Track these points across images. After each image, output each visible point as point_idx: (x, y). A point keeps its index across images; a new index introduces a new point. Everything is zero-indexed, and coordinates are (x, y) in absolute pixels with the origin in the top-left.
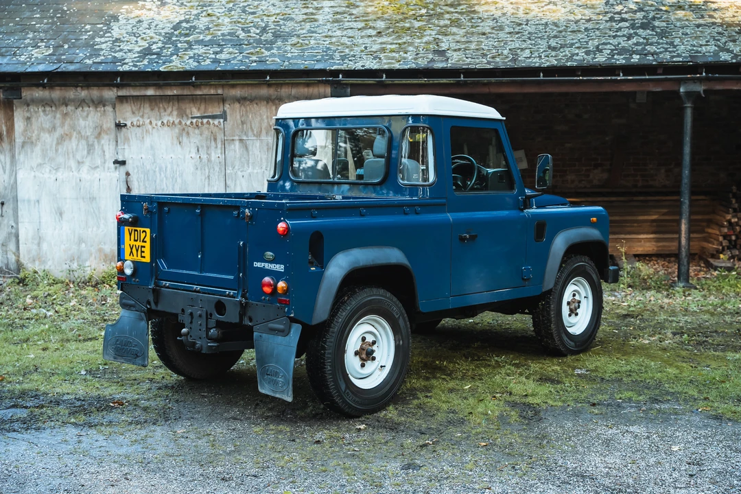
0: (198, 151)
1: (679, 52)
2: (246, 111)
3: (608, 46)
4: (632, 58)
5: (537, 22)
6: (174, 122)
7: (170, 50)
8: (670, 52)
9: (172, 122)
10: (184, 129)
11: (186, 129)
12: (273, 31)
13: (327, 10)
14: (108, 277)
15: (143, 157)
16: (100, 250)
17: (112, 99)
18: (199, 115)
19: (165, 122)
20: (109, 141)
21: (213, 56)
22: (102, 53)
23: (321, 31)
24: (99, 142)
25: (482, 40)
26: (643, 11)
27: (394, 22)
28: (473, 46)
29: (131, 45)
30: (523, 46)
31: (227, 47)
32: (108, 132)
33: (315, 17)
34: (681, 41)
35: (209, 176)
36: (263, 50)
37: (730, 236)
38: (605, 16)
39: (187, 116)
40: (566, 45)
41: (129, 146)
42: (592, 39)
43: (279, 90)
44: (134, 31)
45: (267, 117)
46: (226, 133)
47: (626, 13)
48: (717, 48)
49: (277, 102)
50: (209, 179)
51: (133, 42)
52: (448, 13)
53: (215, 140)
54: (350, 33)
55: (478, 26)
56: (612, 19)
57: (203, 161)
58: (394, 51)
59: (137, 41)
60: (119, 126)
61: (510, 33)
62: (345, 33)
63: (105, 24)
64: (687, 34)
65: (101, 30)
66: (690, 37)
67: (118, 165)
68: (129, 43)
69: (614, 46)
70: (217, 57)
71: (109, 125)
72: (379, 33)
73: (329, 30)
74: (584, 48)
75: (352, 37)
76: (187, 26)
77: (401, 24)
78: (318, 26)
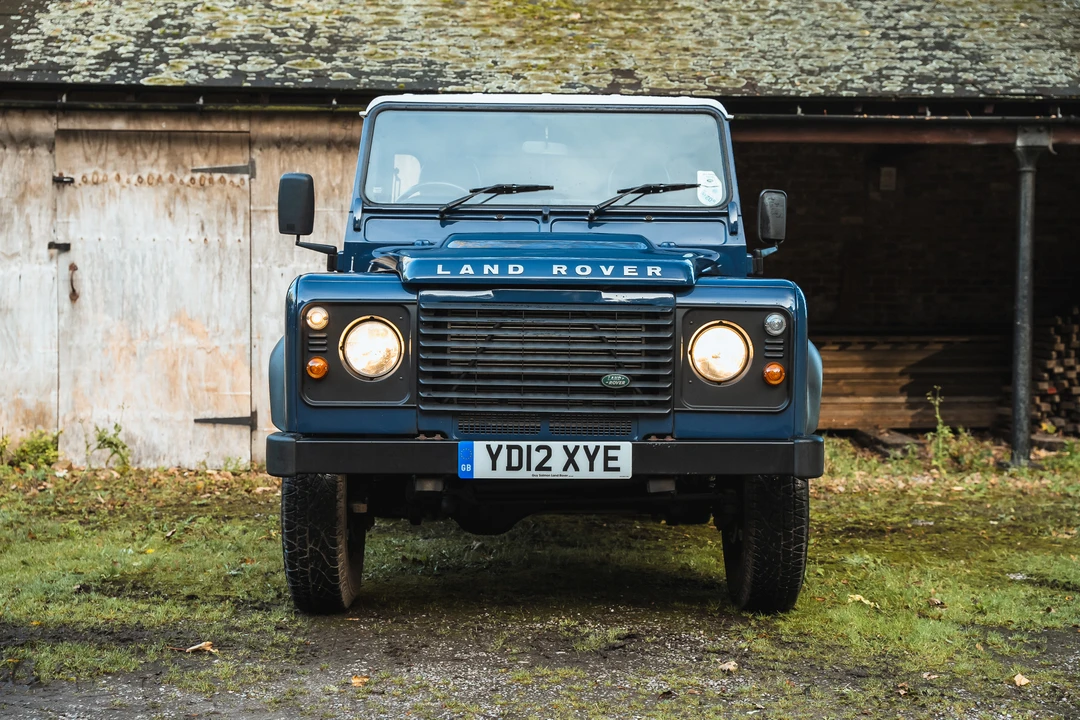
0: (203, 228)
1: (1014, 81)
2: (291, 161)
3: (897, 72)
4: (943, 88)
5: (768, 37)
6: (160, 177)
7: (153, 56)
8: (1001, 81)
9: (156, 177)
10: (178, 191)
11: (182, 191)
12: (327, 35)
13: (411, 9)
14: (32, 451)
15: (103, 238)
16: (18, 403)
17: (47, 134)
18: (205, 166)
19: (145, 177)
20: (41, 208)
21: (232, 67)
22: (28, 56)
23: (410, 38)
24: (21, 211)
25: (687, 57)
26: (932, 27)
27: (530, 29)
28: (676, 65)
29: (79, 47)
30: (759, 68)
31: (252, 55)
32: (39, 193)
33: (395, 18)
34: (1009, 67)
35: (220, 274)
36: (318, 61)
37: (1053, 395)
38: (873, 32)
39: (184, 167)
40: (826, 69)
41: (77, 217)
42: (866, 62)
43: (349, 127)
44: (79, 27)
45: (328, 174)
46: (254, 199)
47: (905, 28)
48: (1070, 79)
49: (345, 146)
50: (221, 278)
51: (82, 42)
52: (616, 19)
53: (234, 210)
54: (462, 42)
55: (673, 39)
56: (885, 36)
57: (211, 247)
58: (545, 69)
59: (87, 41)
60: (60, 182)
61: (729, 50)
62: (452, 41)
63: (25, 16)
64: (1013, 59)
65: (19, 23)
66: (1023, 63)
67: (55, 251)
68: (74, 44)
69: (906, 71)
70: (239, 67)
71: (40, 180)
72: (511, 42)
73: (423, 37)
74: (858, 73)
75: (467, 48)
76: (175, 22)
77: (543, 33)
78: (402, 32)
